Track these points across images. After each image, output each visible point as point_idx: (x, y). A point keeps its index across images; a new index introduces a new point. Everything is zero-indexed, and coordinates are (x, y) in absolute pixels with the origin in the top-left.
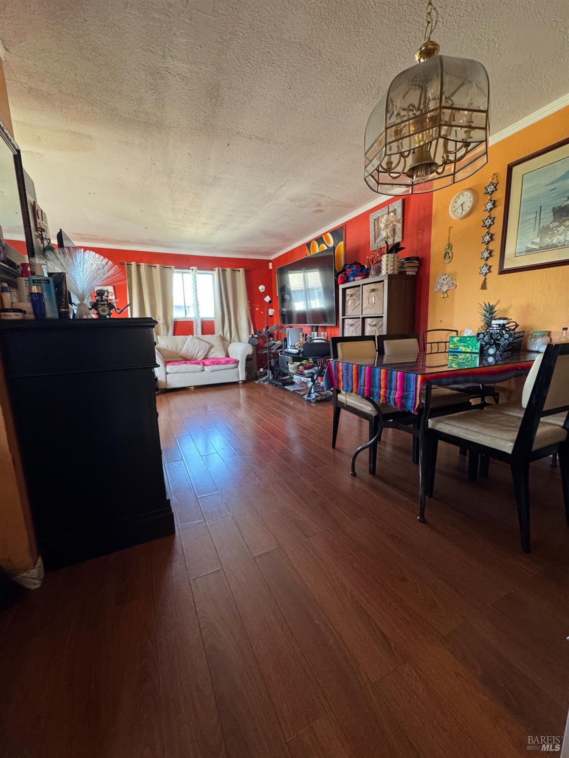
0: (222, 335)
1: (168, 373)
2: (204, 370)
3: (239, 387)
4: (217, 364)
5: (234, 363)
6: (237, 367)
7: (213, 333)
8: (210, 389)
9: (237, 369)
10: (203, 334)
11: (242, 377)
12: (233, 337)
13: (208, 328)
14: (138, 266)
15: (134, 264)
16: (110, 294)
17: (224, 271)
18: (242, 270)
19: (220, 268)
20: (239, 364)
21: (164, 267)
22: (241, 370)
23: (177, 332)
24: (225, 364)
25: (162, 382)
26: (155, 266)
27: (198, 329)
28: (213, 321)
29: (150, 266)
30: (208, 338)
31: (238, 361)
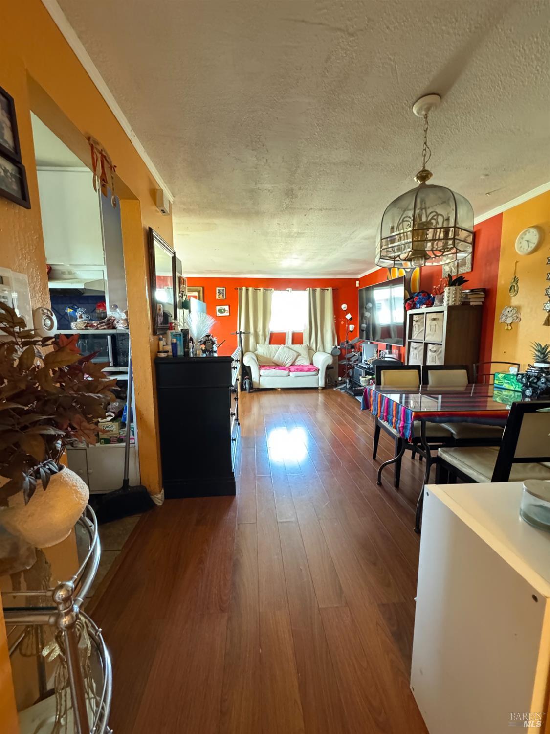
0: (309, 345)
1: (261, 376)
2: (289, 375)
3: (319, 393)
4: (300, 371)
5: (315, 371)
6: (318, 375)
7: (301, 343)
8: (293, 391)
9: (317, 376)
10: (293, 344)
11: (321, 384)
12: (318, 347)
13: (297, 339)
14: (247, 290)
15: (244, 288)
16: (226, 312)
17: (314, 291)
18: (330, 289)
19: (311, 288)
20: (320, 372)
21: (267, 290)
22: (321, 378)
23: (272, 342)
24: (308, 371)
25: (256, 382)
26: (260, 290)
27: (289, 340)
28: (302, 333)
29: (256, 289)
30: (297, 347)
31: (319, 370)
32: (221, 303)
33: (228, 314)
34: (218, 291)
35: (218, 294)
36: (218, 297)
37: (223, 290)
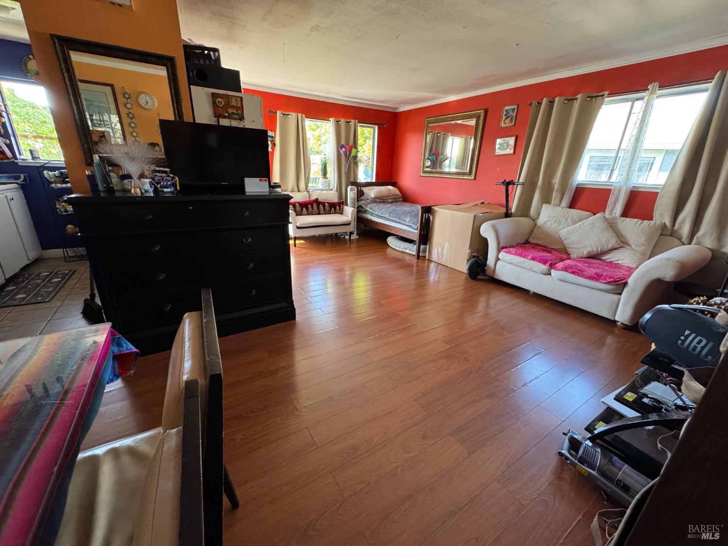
1: (499, 259)
2: (550, 274)
6: (620, 294)
7: (648, 216)
10: (625, 214)
11: (623, 315)
13: (639, 205)
14: (552, 103)
15: (545, 101)
16: (510, 147)
20: (628, 289)
21: (592, 97)
22: (626, 303)
23: (576, 203)
24: (590, 278)
25: (490, 268)
27: (617, 204)
28: (656, 193)
29: (569, 100)
31: (625, 284)
32: (505, 133)
33: (512, 151)
34: (505, 113)
35: (504, 117)
36: (505, 123)
37: (513, 110)
